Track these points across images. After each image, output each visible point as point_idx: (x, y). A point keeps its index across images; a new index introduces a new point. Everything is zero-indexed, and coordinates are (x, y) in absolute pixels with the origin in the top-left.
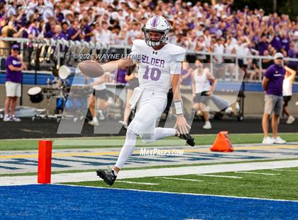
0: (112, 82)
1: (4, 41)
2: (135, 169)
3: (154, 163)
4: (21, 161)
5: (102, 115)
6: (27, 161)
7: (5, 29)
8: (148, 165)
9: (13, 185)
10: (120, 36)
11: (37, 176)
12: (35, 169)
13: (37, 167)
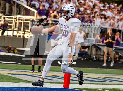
0: (100, 43)
1: (52, 20)
2: (108, 84)
3: (117, 82)
4: (56, 77)
5: (95, 58)
6: (59, 77)
7: (52, 15)
8: (115, 83)
9: (51, 87)
10: (106, 22)
11: (63, 84)
12: (63, 81)
13: (64, 80)
